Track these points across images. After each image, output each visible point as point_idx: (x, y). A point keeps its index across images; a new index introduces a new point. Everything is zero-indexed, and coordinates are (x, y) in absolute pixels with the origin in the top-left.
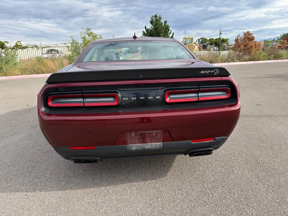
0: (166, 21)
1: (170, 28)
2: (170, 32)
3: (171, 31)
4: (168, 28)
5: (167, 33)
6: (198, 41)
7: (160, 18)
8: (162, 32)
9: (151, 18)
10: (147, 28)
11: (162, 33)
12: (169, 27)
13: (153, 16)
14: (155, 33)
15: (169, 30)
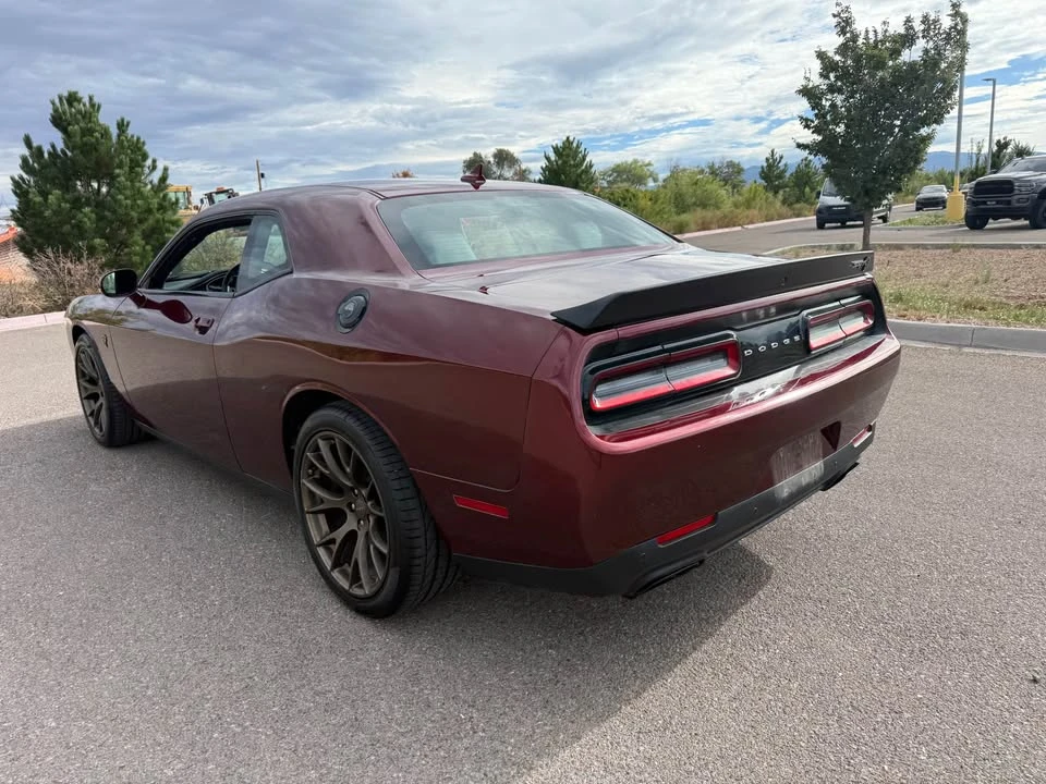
0: (123, 120)
1: (146, 148)
2: (149, 162)
3: (154, 161)
4: (140, 149)
5: (139, 166)
6: (206, 201)
7: (93, 105)
8: (121, 161)
9: (53, 103)
10: (35, 145)
11: (120, 166)
12: (144, 143)
13: (60, 99)
14: (87, 168)
15: (145, 157)
